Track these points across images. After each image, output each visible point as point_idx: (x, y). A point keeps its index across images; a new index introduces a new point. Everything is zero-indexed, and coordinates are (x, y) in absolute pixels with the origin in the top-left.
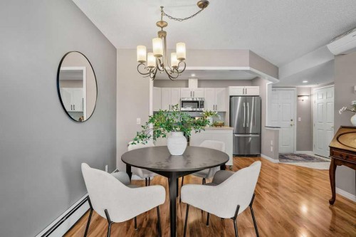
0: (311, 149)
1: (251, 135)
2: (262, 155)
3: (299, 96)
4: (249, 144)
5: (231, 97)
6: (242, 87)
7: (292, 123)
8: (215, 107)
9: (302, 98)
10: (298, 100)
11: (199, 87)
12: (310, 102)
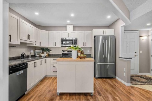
0: (149, 72)
1: (108, 63)
2: (117, 77)
3: (140, 36)
4: (108, 69)
5: (95, 37)
6: (103, 30)
7: (136, 54)
8: (84, 44)
9: (142, 38)
10: (140, 39)
11: (73, 30)
12: (148, 41)
